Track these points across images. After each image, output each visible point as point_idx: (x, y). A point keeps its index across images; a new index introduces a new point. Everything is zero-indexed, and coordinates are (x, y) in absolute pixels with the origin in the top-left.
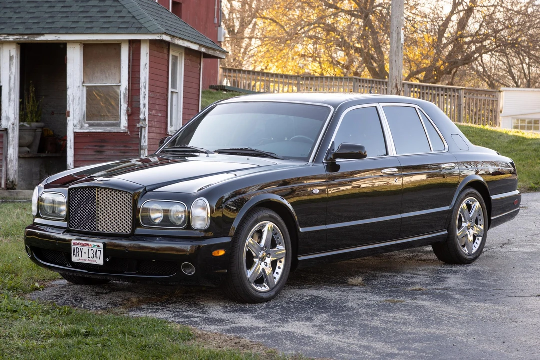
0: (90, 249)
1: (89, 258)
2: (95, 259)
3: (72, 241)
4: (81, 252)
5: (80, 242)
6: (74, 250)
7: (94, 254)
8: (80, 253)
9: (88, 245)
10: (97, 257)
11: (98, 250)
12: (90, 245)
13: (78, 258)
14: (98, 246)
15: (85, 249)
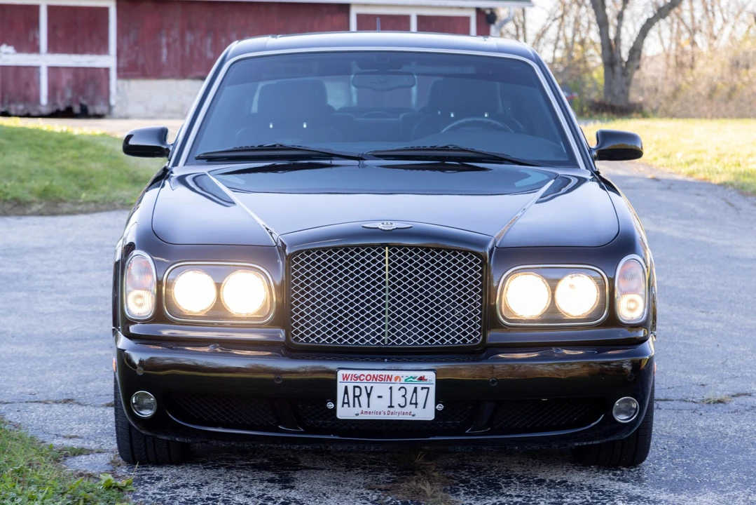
0: (396, 387)
1: (391, 406)
2: (410, 408)
3: (340, 373)
4: (369, 395)
5: (366, 373)
6: (346, 392)
7: (409, 397)
8: (364, 398)
9: (390, 378)
10: (416, 404)
11: (419, 387)
12: (397, 378)
13: (357, 410)
14: (421, 379)
15: (380, 389)
